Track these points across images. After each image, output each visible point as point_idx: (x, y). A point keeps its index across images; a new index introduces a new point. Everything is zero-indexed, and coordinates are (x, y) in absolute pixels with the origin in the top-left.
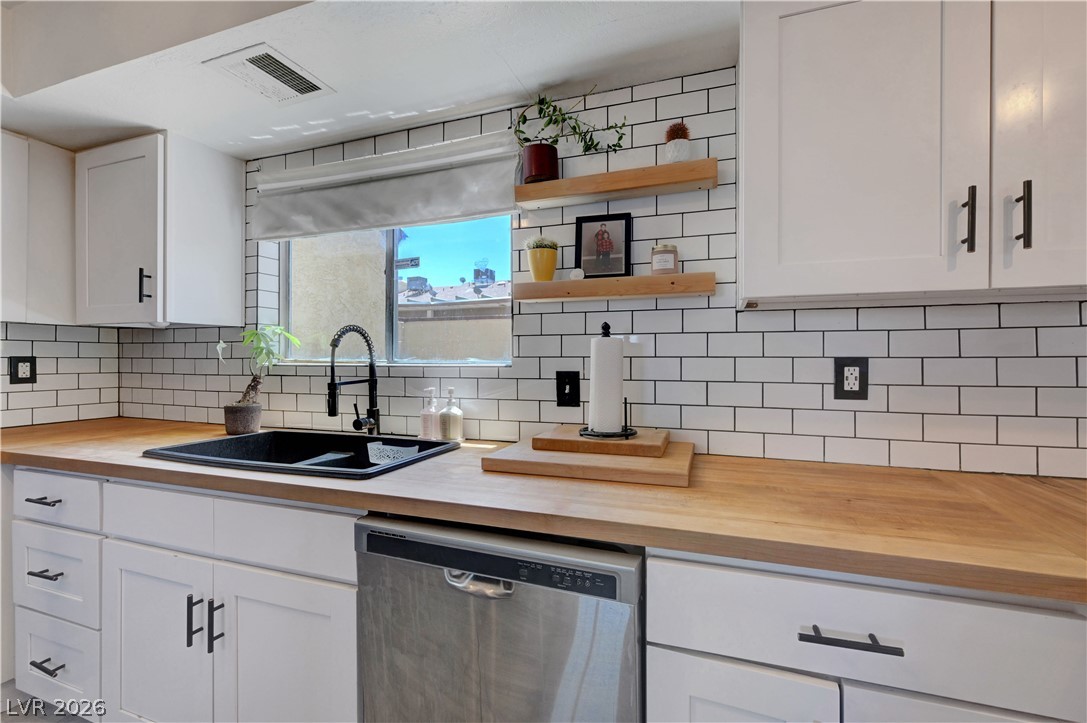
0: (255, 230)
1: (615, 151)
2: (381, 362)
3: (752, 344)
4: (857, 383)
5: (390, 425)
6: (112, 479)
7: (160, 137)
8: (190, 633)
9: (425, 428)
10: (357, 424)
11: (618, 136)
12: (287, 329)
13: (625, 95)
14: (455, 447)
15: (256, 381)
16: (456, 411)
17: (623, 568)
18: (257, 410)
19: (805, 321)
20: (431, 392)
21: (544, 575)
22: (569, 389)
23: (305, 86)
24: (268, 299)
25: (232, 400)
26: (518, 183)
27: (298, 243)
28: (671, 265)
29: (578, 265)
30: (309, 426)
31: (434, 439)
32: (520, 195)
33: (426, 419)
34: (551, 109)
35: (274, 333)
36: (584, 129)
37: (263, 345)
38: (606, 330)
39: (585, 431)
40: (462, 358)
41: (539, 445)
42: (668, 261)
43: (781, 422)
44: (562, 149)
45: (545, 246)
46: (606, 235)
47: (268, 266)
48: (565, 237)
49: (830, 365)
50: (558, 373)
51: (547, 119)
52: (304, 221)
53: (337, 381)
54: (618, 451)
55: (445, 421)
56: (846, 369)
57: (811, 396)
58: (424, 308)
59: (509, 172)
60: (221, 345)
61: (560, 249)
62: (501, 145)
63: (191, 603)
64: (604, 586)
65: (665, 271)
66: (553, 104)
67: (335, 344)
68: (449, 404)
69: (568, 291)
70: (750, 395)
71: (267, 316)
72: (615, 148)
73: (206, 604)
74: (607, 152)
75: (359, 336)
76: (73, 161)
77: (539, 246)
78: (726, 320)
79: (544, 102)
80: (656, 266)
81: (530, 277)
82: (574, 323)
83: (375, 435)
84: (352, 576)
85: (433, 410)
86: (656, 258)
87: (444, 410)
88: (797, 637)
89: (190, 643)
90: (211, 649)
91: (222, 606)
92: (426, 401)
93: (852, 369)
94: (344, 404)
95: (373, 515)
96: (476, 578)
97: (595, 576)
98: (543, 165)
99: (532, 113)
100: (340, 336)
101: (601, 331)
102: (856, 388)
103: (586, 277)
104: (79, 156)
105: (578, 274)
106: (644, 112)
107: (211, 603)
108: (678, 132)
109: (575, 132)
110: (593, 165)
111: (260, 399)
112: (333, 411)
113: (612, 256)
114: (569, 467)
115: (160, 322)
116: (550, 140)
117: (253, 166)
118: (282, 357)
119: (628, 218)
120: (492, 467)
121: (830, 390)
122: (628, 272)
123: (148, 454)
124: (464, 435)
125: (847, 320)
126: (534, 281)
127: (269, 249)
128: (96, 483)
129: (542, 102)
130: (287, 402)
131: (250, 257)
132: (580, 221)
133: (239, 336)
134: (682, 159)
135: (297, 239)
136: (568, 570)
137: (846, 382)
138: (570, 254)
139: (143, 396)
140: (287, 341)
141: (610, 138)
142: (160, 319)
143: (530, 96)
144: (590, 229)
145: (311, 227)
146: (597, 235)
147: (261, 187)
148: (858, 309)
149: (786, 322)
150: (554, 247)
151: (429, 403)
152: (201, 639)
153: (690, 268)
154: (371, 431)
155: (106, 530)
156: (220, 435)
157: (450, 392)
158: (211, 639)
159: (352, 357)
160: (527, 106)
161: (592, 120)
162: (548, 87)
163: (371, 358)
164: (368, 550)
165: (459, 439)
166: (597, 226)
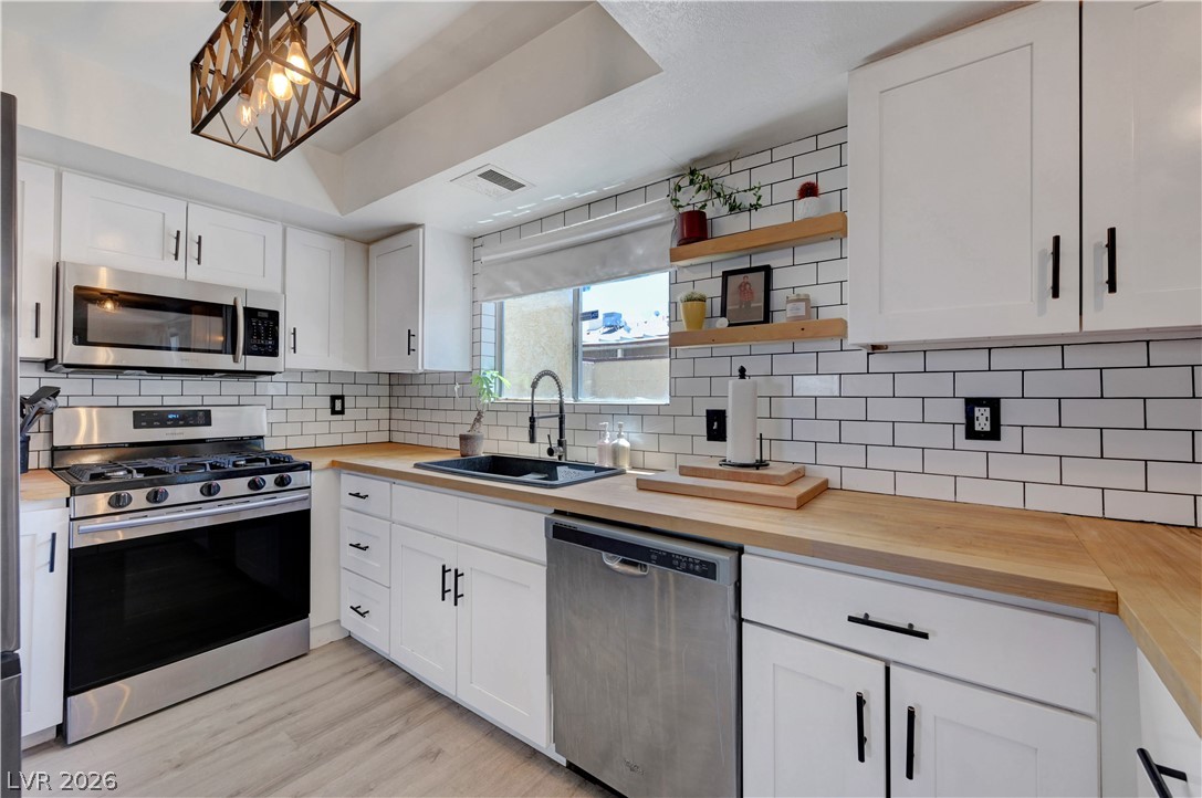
0: (480, 294)
1: (756, 209)
2: (568, 400)
3: (883, 385)
4: (988, 423)
5: (575, 453)
6: (397, 481)
7: (421, 230)
8: (444, 592)
9: (601, 456)
10: (551, 452)
11: (756, 198)
12: (501, 374)
13: (765, 157)
14: (622, 473)
15: (480, 414)
16: (624, 443)
17: (723, 559)
18: (481, 438)
19: (935, 361)
20: (605, 426)
21: (667, 560)
22: (716, 426)
23: (513, 185)
24: (488, 350)
25: (465, 430)
26: (674, 246)
27: (508, 303)
28: (802, 312)
29: (724, 313)
30: (515, 453)
31: (607, 466)
32: (674, 257)
33: (601, 449)
34: (701, 178)
35: (492, 377)
36: (728, 192)
37: (485, 386)
38: (742, 373)
39: (724, 463)
40: (631, 397)
41: (684, 471)
42: (801, 309)
43: (912, 460)
44: (709, 212)
45: (695, 300)
46: (748, 286)
47: (488, 322)
48: (713, 289)
49: (960, 405)
50: (708, 411)
51: (697, 186)
52: (512, 284)
53: (536, 415)
54: (747, 480)
55: (616, 452)
56: (976, 409)
57: (943, 436)
58: (616, 347)
59: (666, 237)
60: (458, 386)
61: (708, 301)
62: (661, 212)
63: (444, 571)
64: (708, 570)
65: (798, 318)
66: (702, 173)
67: (534, 386)
68: (619, 436)
69: (714, 338)
70: (881, 434)
71: (487, 363)
72: (756, 207)
73: (453, 572)
74: (750, 210)
75: (551, 378)
76: (368, 251)
77: (690, 299)
78: (858, 361)
79: (693, 172)
80: (789, 314)
81: (682, 327)
82: (723, 366)
83: (563, 461)
84: (543, 558)
85: (607, 441)
86: (790, 306)
87: (615, 442)
88: (847, 618)
89: (443, 599)
90: (456, 604)
91: (462, 575)
92: (601, 433)
93: (982, 409)
94: (541, 435)
95: (557, 512)
96: (624, 562)
97: (702, 562)
98: (695, 228)
99: (685, 182)
100: (538, 380)
101: (738, 374)
102: (987, 428)
103: (730, 325)
104: (371, 247)
105: (723, 322)
106: (782, 170)
107: (456, 571)
108: (809, 190)
109: (719, 195)
110: (738, 224)
111: (482, 430)
112: (532, 440)
113: (753, 305)
114: (703, 488)
115: (420, 370)
116: (700, 205)
117: (478, 242)
118: (497, 396)
119: (767, 270)
120: (644, 486)
121: (961, 430)
122: (767, 318)
123: (417, 466)
124: (631, 464)
125: (979, 360)
126: (685, 330)
127: (489, 308)
128: (388, 484)
129: (693, 173)
130: (500, 433)
131: (475, 315)
132: (726, 275)
133: (467, 378)
134: (811, 215)
135: (509, 300)
136: (684, 557)
137: (977, 423)
138: (718, 303)
139: (405, 426)
140: (501, 381)
141: (750, 199)
142: (420, 368)
143: (683, 168)
144: (734, 281)
145: (518, 290)
146: (740, 286)
147: (483, 259)
148: (990, 349)
149: (916, 362)
150: (702, 299)
151: (604, 435)
152: (450, 596)
153: (825, 314)
154: (560, 457)
155: (394, 517)
156: (456, 456)
157: (620, 426)
158: (456, 597)
159: (547, 395)
160: (683, 176)
161: (735, 183)
162: (695, 161)
163: (561, 397)
164: (554, 537)
165: (626, 466)
166: (739, 279)
